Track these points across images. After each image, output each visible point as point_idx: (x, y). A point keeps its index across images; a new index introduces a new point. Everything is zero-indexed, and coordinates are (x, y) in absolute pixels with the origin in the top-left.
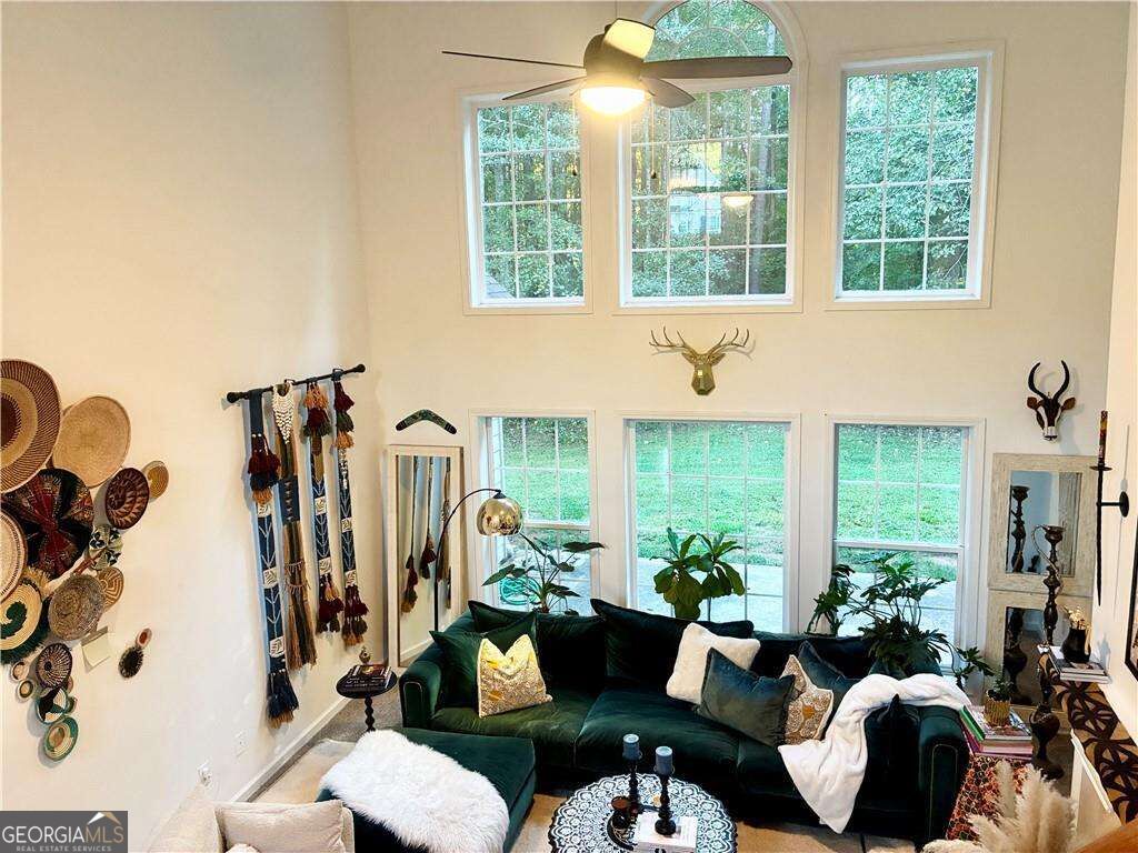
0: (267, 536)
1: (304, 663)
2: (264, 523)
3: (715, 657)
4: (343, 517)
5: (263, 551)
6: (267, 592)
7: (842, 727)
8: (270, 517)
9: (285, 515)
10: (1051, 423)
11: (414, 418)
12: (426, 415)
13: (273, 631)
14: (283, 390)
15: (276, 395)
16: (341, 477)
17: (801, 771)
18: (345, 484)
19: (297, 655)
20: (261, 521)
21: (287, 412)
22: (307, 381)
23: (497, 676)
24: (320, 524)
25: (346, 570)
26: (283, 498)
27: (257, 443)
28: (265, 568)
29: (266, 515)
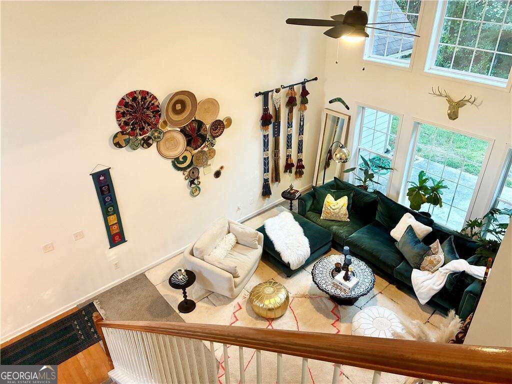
0: (266, 141)
1: (276, 181)
2: (266, 137)
3: (410, 229)
4: (300, 135)
5: (264, 145)
6: (265, 159)
8: (268, 135)
9: (274, 134)
11: (335, 100)
12: (339, 100)
13: (266, 170)
14: (278, 91)
15: (275, 93)
16: (301, 121)
18: (302, 124)
19: (274, 179)
20: (264, 136)
21: (280, 99)
22: (289, 86)
23: (329, 208)
24: (289, 138)
25: (299, 153)
26: (274, 128)
27: (266, 110)
28: (264, 151)
29: (266, 134)
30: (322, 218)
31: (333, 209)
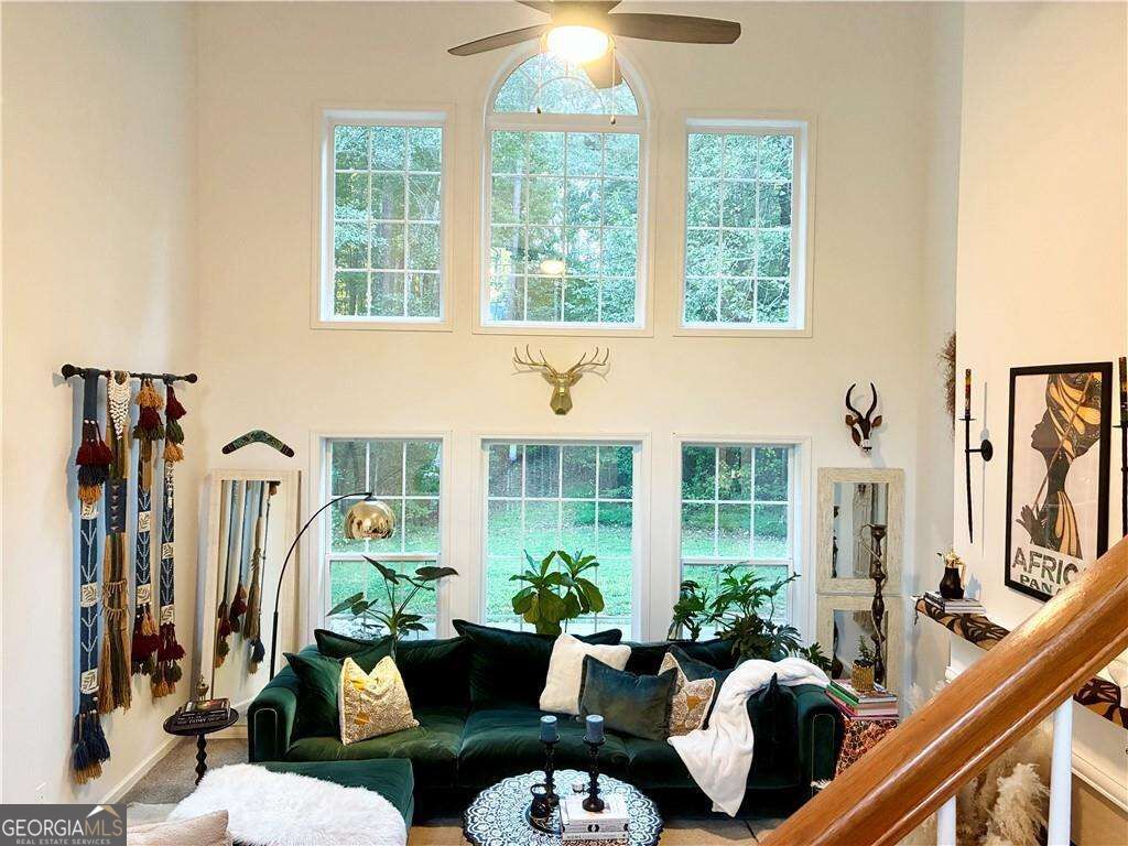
0: (90, 543)
1: (116, 707)
2: (87, 526)
3: (589, 663)
4: (164, 542)
5: (84, 562)
6: (84, 611)
7: (726, 712)
8: (95, 520)
9: (109, 524)
10: (866, 437)
11: (245, 440)
12: (259, 436)
13: (86, 662)
14: (120, 378)
15: (113, 381)
16: (166, 494)
17: (694, 756)
18: (170, 502)
19: (110, 695)
20: (85, 523)
21: (121, 403)
22: (143, 377)
23: (364, 697)
24: (143, 539)
25: (163, 604)
26: (109, 503)
27: (90, 431)
28: (84, 582)
29: (91, 517)
30: (346, 740)
31: (378, 697)
